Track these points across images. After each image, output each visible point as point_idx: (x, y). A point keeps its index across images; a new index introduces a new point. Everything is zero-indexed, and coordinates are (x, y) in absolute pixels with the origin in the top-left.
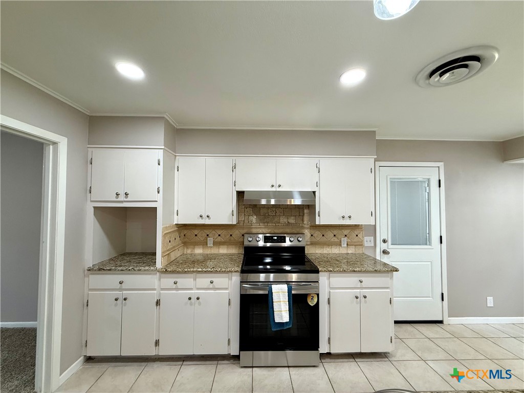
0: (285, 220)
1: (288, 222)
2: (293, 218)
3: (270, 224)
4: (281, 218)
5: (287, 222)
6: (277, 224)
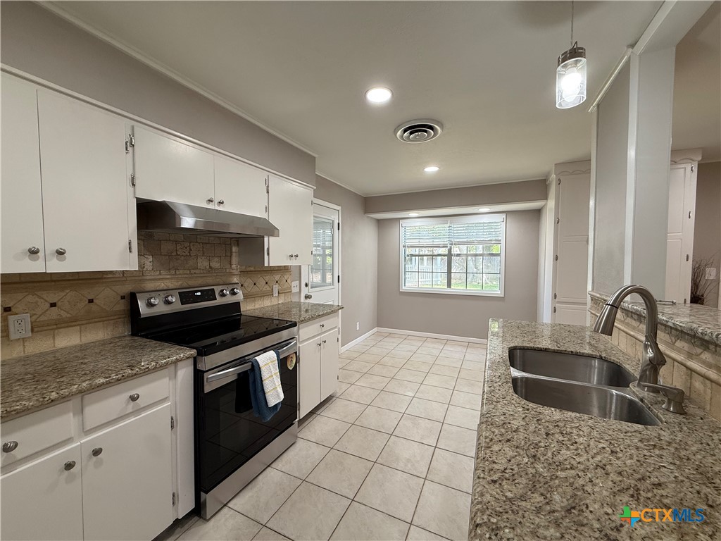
0: (206, 264)
2: (216, 259)
5: (208, 267)
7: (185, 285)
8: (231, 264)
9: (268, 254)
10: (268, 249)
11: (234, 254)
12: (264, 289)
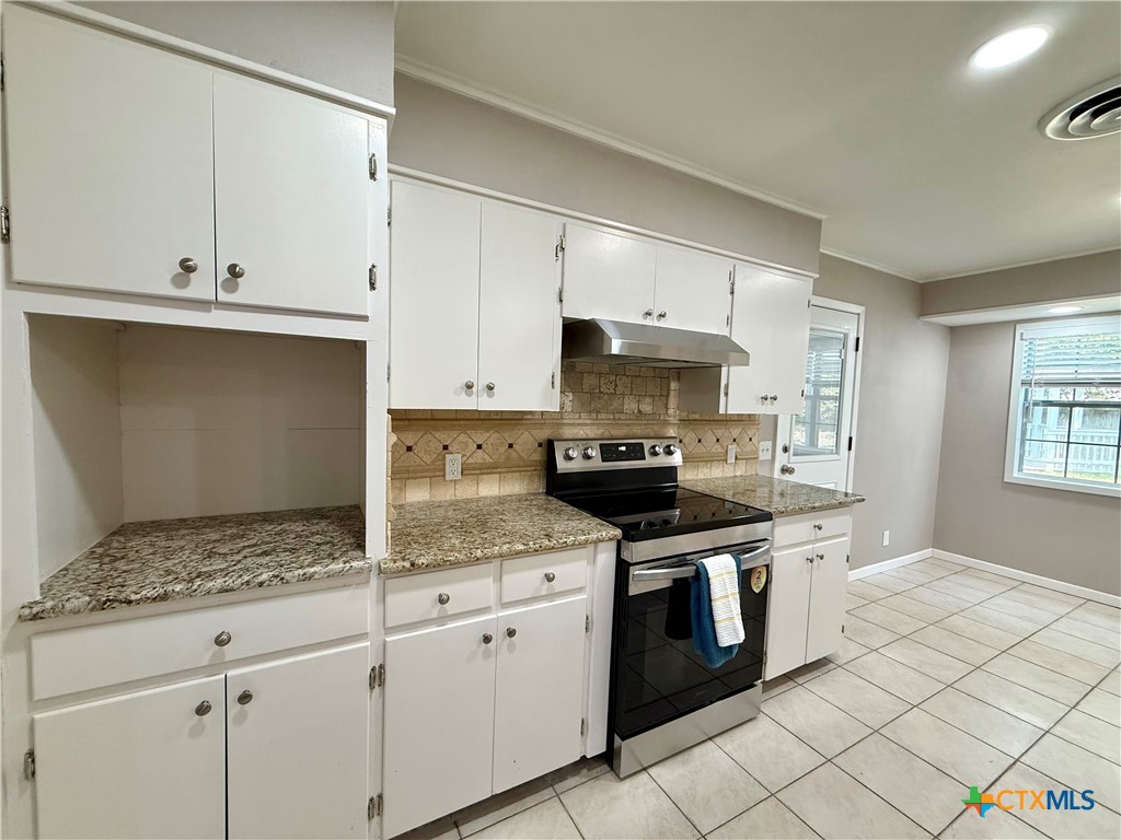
0: (634, 406)
1: (639, 411)
2: (648, 400)
3: (603, 416)
4: (627, 401)
5: (636, 411)
6: (617, 416)
7: (607, 434)
8: (667, 408)
9: (726, 394)
10: (727, 386)
11: (672, 393)
12: (714, 450)
